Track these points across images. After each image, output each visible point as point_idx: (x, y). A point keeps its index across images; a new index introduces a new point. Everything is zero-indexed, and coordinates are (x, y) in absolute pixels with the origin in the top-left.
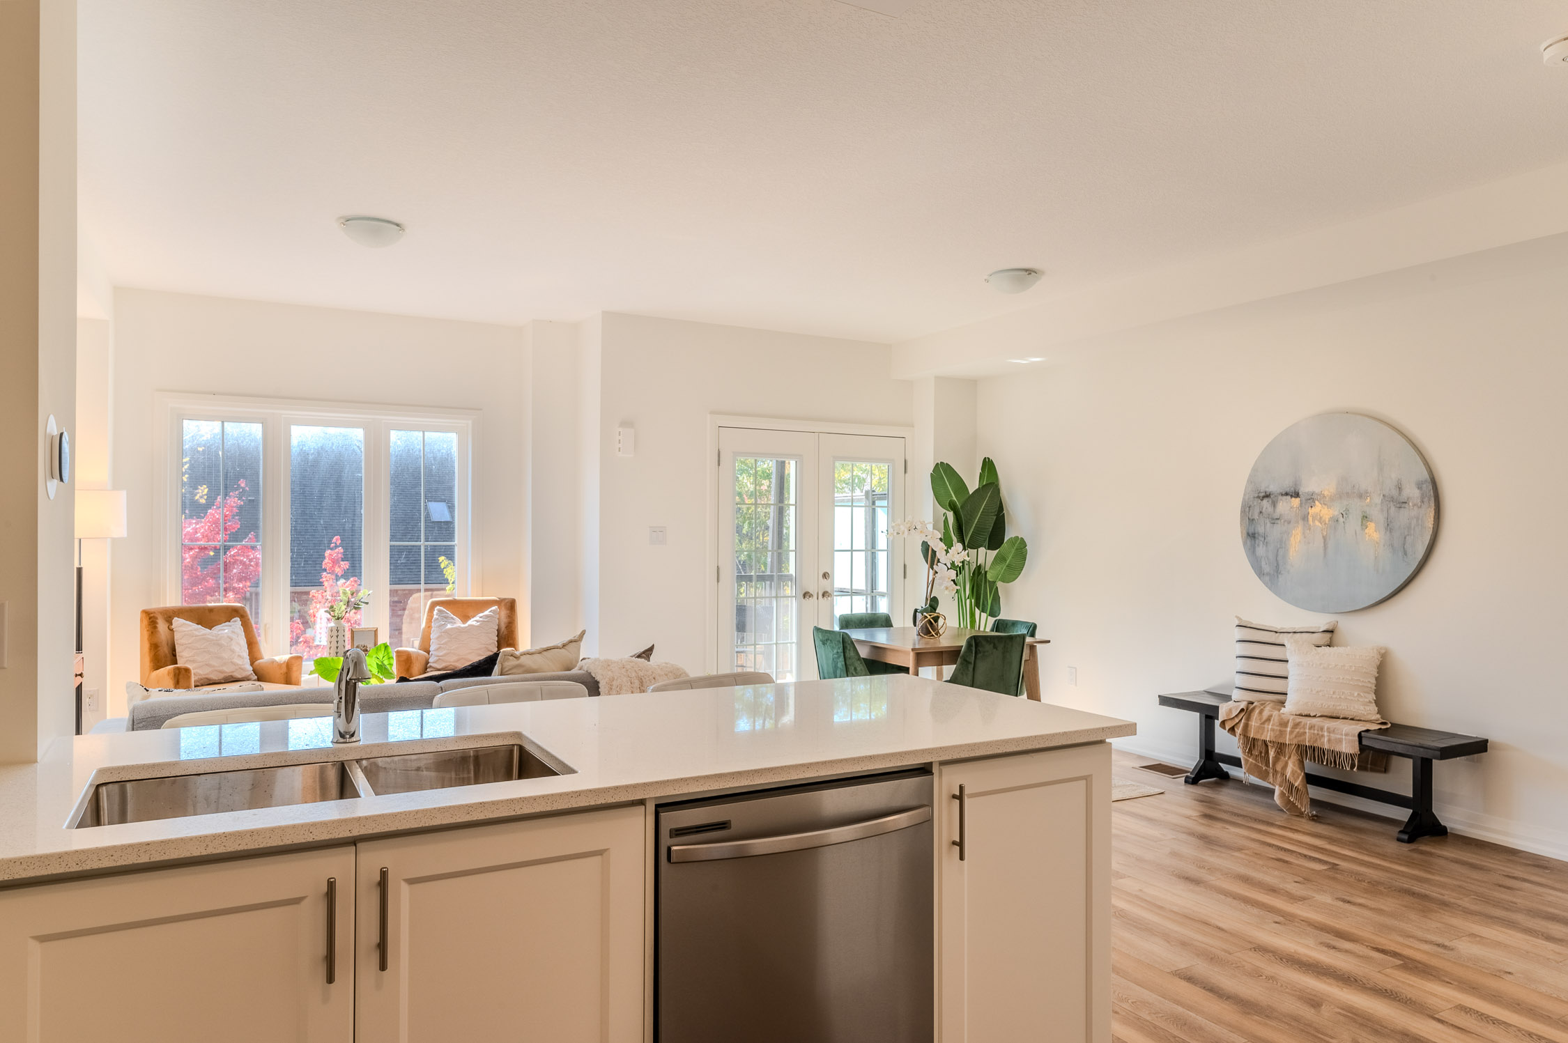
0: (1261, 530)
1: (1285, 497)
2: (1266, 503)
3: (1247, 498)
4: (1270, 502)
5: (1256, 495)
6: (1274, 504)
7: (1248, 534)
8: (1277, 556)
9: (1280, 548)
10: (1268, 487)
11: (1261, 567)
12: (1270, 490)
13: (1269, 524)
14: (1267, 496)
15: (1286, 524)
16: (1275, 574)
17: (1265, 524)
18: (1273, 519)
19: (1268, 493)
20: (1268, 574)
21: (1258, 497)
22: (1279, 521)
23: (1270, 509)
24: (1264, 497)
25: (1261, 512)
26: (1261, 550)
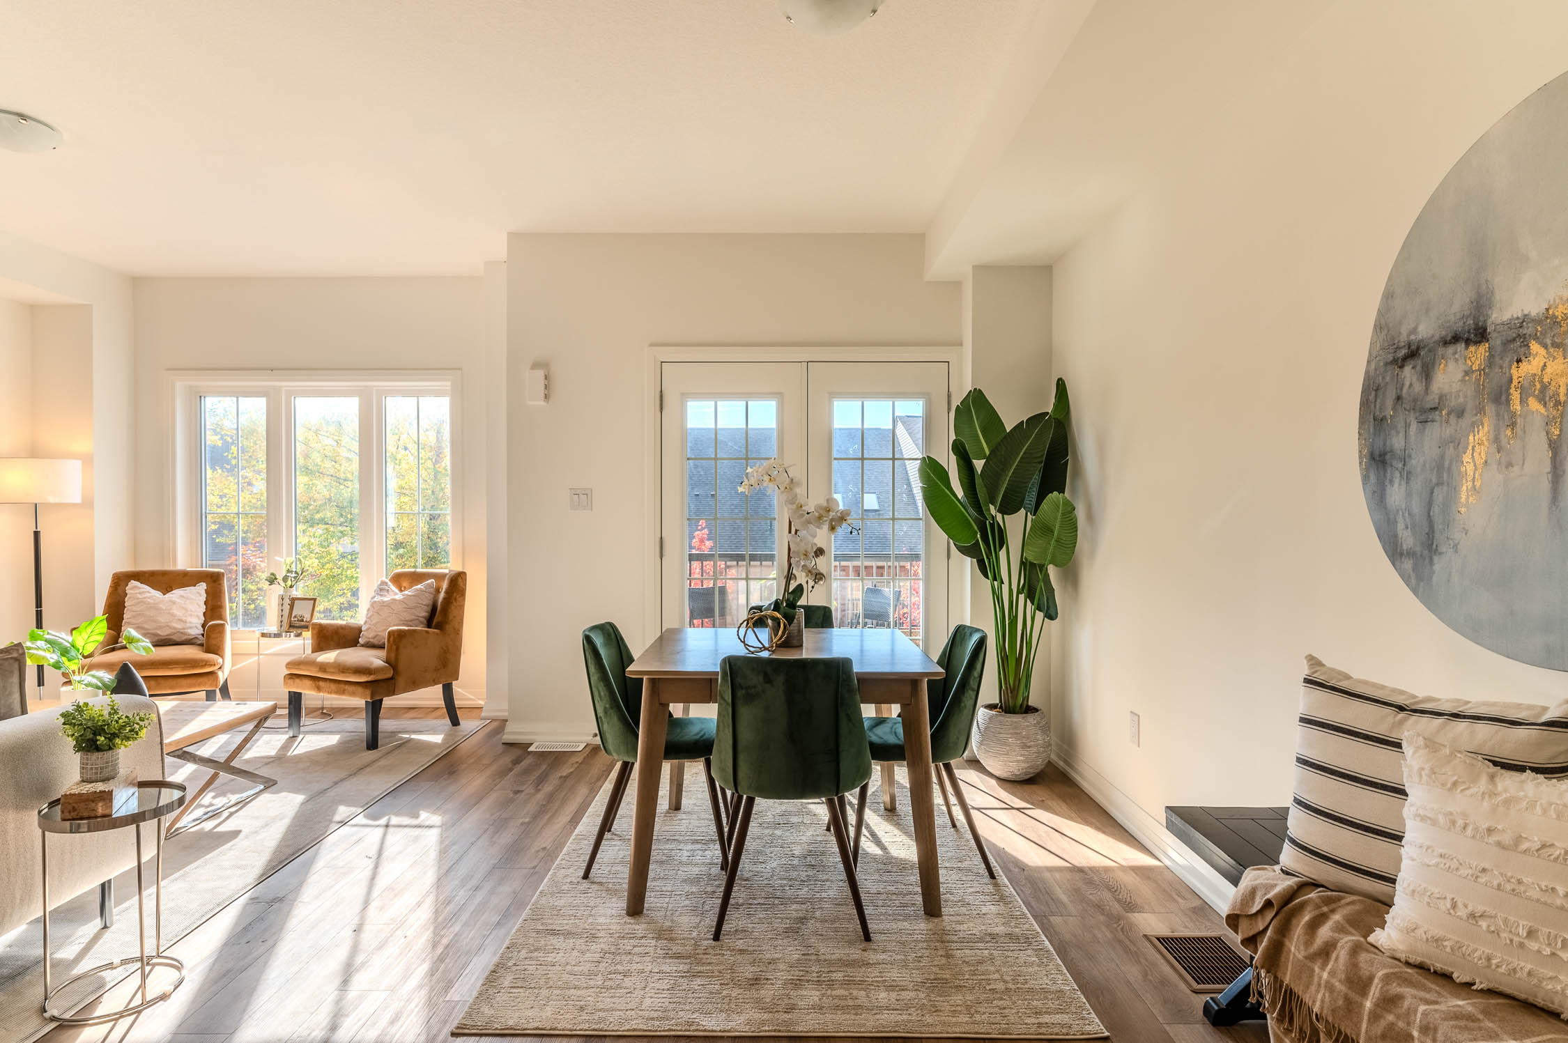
0: (1397, 442)
1: (1451, 349)
2: (1409, 374)
3: (1373, 366)
4: (1419, 368)
5: (1390, 357)
6: (1427, 374)
7: (1372, 456)
8: (1430, 504)
9: (1437, 484)
10: (1414, 331)
11: (1396, 536)
12: (1420, 337)
13: (1414, 426)
14: (1413, 353)
15: (1453, 419)
16: (1426, 552)
17: (1407, 426)
18: (1423, 411)
19: (1413, 347)
20: (1411, 554)
21: (1394, 361)
22: (1436, 415)
23: (1418, 387)
24: (1406, 358)
25: (1399, 398)
26: (1396, 494)
